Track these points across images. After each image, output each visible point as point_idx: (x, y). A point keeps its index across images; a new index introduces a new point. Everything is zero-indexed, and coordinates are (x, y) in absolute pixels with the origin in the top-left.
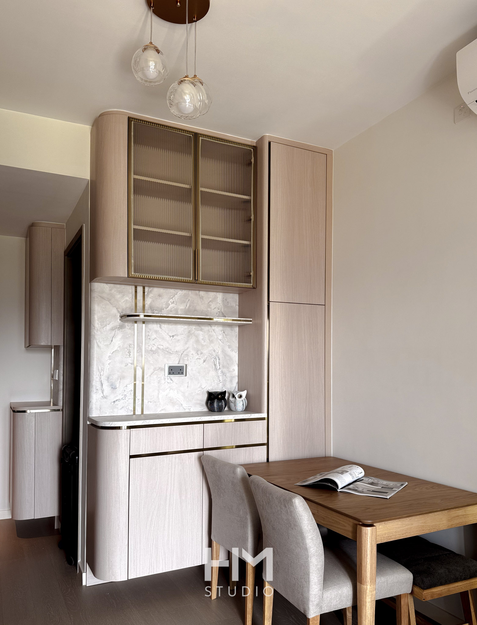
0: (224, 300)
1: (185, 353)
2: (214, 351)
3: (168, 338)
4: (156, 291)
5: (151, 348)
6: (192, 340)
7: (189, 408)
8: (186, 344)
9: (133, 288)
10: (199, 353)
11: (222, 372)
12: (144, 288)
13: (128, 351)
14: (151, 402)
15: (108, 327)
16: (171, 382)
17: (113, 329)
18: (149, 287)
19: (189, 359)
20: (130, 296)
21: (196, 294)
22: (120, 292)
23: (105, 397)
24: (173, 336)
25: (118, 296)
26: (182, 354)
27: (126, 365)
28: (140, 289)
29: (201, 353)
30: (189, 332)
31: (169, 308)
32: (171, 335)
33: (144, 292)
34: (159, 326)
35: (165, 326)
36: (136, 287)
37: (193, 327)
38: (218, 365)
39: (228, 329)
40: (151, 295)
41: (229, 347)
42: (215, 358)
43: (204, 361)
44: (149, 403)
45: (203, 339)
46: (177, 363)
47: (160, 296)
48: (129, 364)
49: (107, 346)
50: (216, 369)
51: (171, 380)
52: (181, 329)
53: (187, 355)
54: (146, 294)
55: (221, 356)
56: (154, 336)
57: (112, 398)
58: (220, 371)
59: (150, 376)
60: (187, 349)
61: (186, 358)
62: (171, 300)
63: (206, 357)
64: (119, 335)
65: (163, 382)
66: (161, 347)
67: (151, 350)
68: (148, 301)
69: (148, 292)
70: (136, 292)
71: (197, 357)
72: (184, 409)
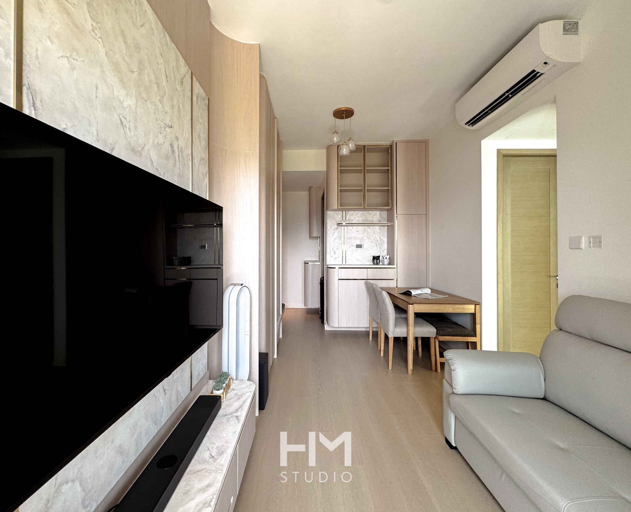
0: (380, 214)
1: (363, 239)
2: (376, 238)
3: (355, 232)
4: (351, 212)
6: (366, 233)
7: (365, 262)
8: (363, 234)
9: (342, 212)
10: (369, 238)
11: (379, 247)
12: (346, 211)
13: (340, 238)
15: (333, 229)
17: (334, 229)
18: (348, 211)
20: (340, 215)
21: (367, 213)
22: (337, 214)
23: (331, 257)
24: (358, 231)
25: (336, 216)
26: (361, 239)
27: (339, 244)
28: (344, 212)
29: (370, 239)
30: (365, 229)
31: (356, 219)
32: (357, 231)
33: (346, 213)
34: (352, 227)
35: (354, 227)
36: (343, 211)
37: (366, 227)
38: (377, 244)
39: (382, 228)
40: (349, 214)
41: (383, 236)
42: (376, 241)
43: (371, 242)
44: (348, 259)
45: (370, 232)
46: (359, 243)
47: (352, 214)
48: (340, 244)
49: (332, 236)
50: (377, 246)
51: (357, 250)
52: (361, 228)
53: (364, 240)
54: (346, 214)
55: (379, 240)
56: (350, 232)
57: (334, 257)
58: (378, 247)
59: (348, 248)
60: (364, 237)
62: (357, 216)
63: (372, 240)
64: (336, 231)
65: (353, 251)
66: (353, 236)
67: (349, 238)
68: (347, 217)
70: (343, 213)
71: (368, 240)
72: (362, 263)
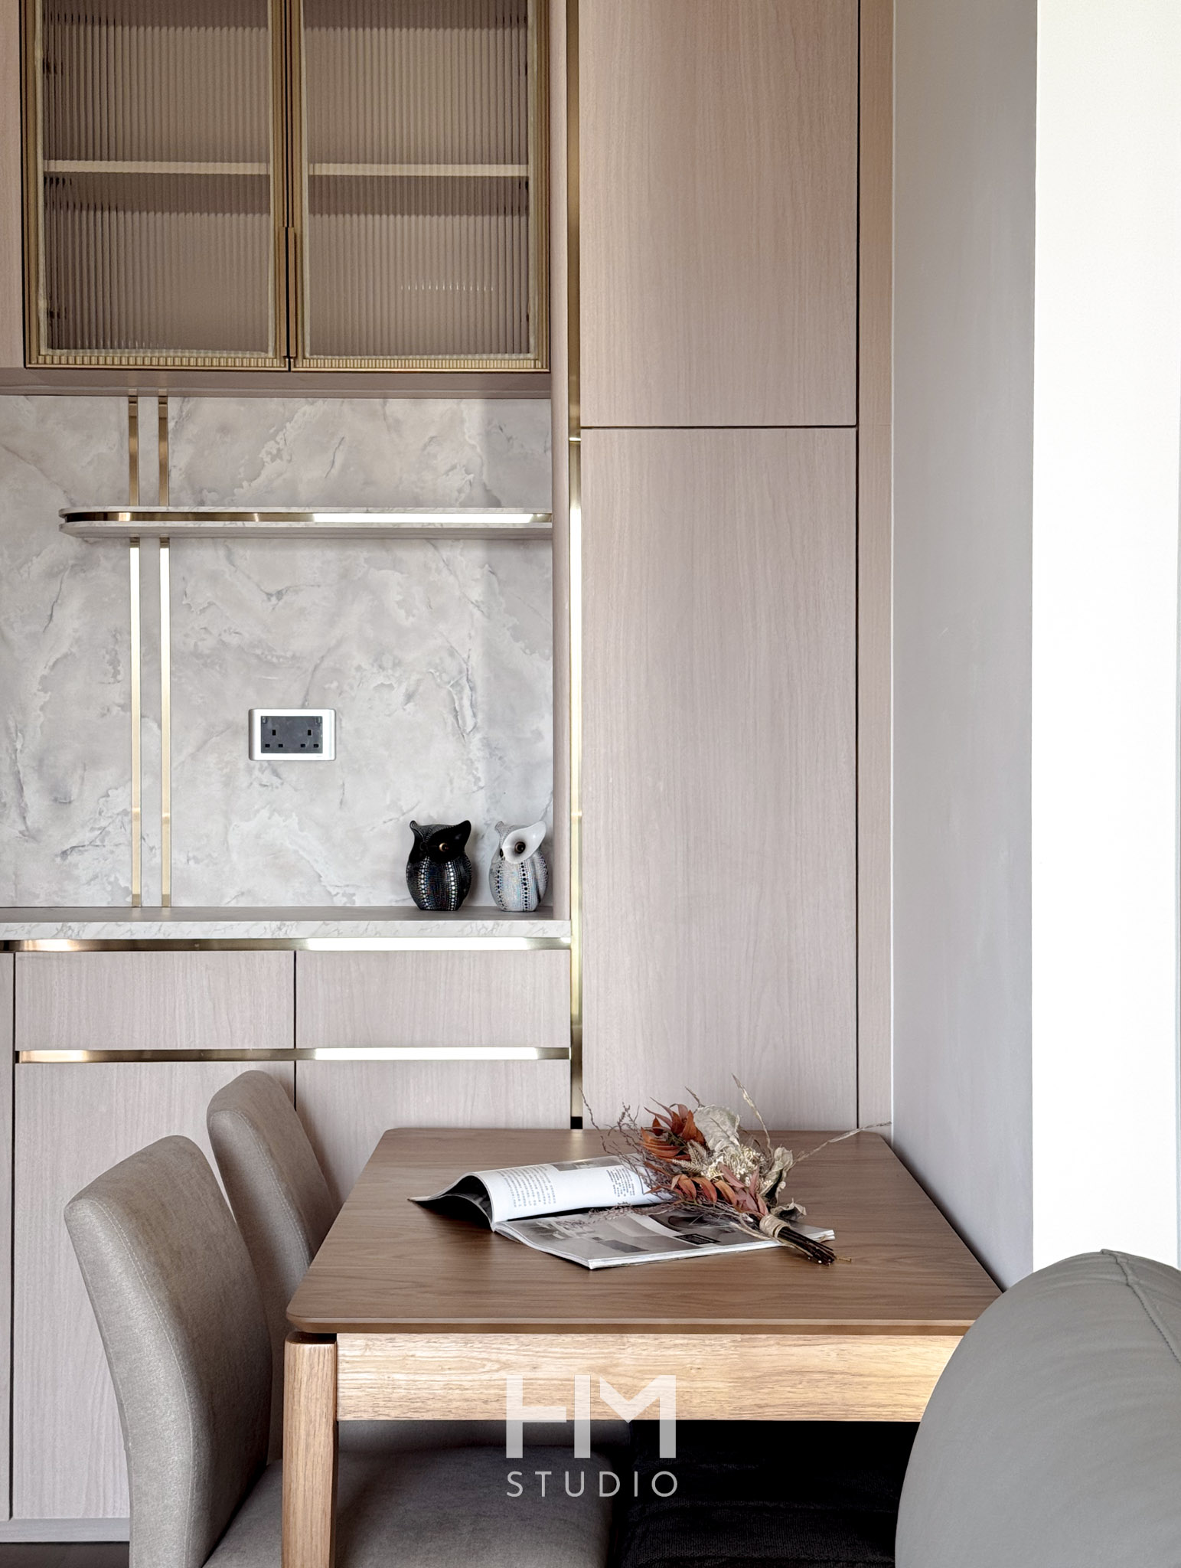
0: (492, 431)
1: (328, 663)
2: (452, 652)
3: (258, 601)
4: (212, 409)
5: (196, 645)
6: (359, 609)
7: (351, 890)
8: (333, 623)
9: (124, 402)
11: (487, 744)
12: (163, 400)
13: (108, 657)
14: (197, 861)
15: (37, 567)
16: (275, 780)
17: (53, 573)
18: (184, 395)
19: (346, 688)
20: (114, 437)
21: (372, 415)
22: (77, 427)
23: (31, 835)
24: (279, 594)
25: (70, 441)
26: (316, 668)
27: (105, 713)
28: (148, 408)
29: (397, 664)
30: (345, 574)
31: (264, 474)
32: (273, 588)
33: (163, 420)
34: (222, 553)
35: (246, 554)
36: (133, 401)
38: (468, 712)
39: (510, 557)
40: (192, 430)
41: (517, 634)
42: (457, 683)
43: (409, 697)
44: (192, 862)
45: (400, 604)
46: (299, 702)
47: (224, 429)
48: (115, 710)
49: (34, 639)
50: (461, 733)
51: (273, 772)
52: (311, 562)
53: (335, 673)
54: (171, 425)
55: (479, 675)
56: (206, 595)
57: (57, 838)
58: (476, 740)
59: (193, 756)
60: (338, 645)
61: (335, 684)
62: (271, 446)
63: (415, 677)
64: (77, 596)
65: (240, 780)
66: (234, 640)
67: (196, 654)
68: (180, 458)
69: (180, 417)
70: (133, 419)
71: (379, 679)
72: (329, 893)
